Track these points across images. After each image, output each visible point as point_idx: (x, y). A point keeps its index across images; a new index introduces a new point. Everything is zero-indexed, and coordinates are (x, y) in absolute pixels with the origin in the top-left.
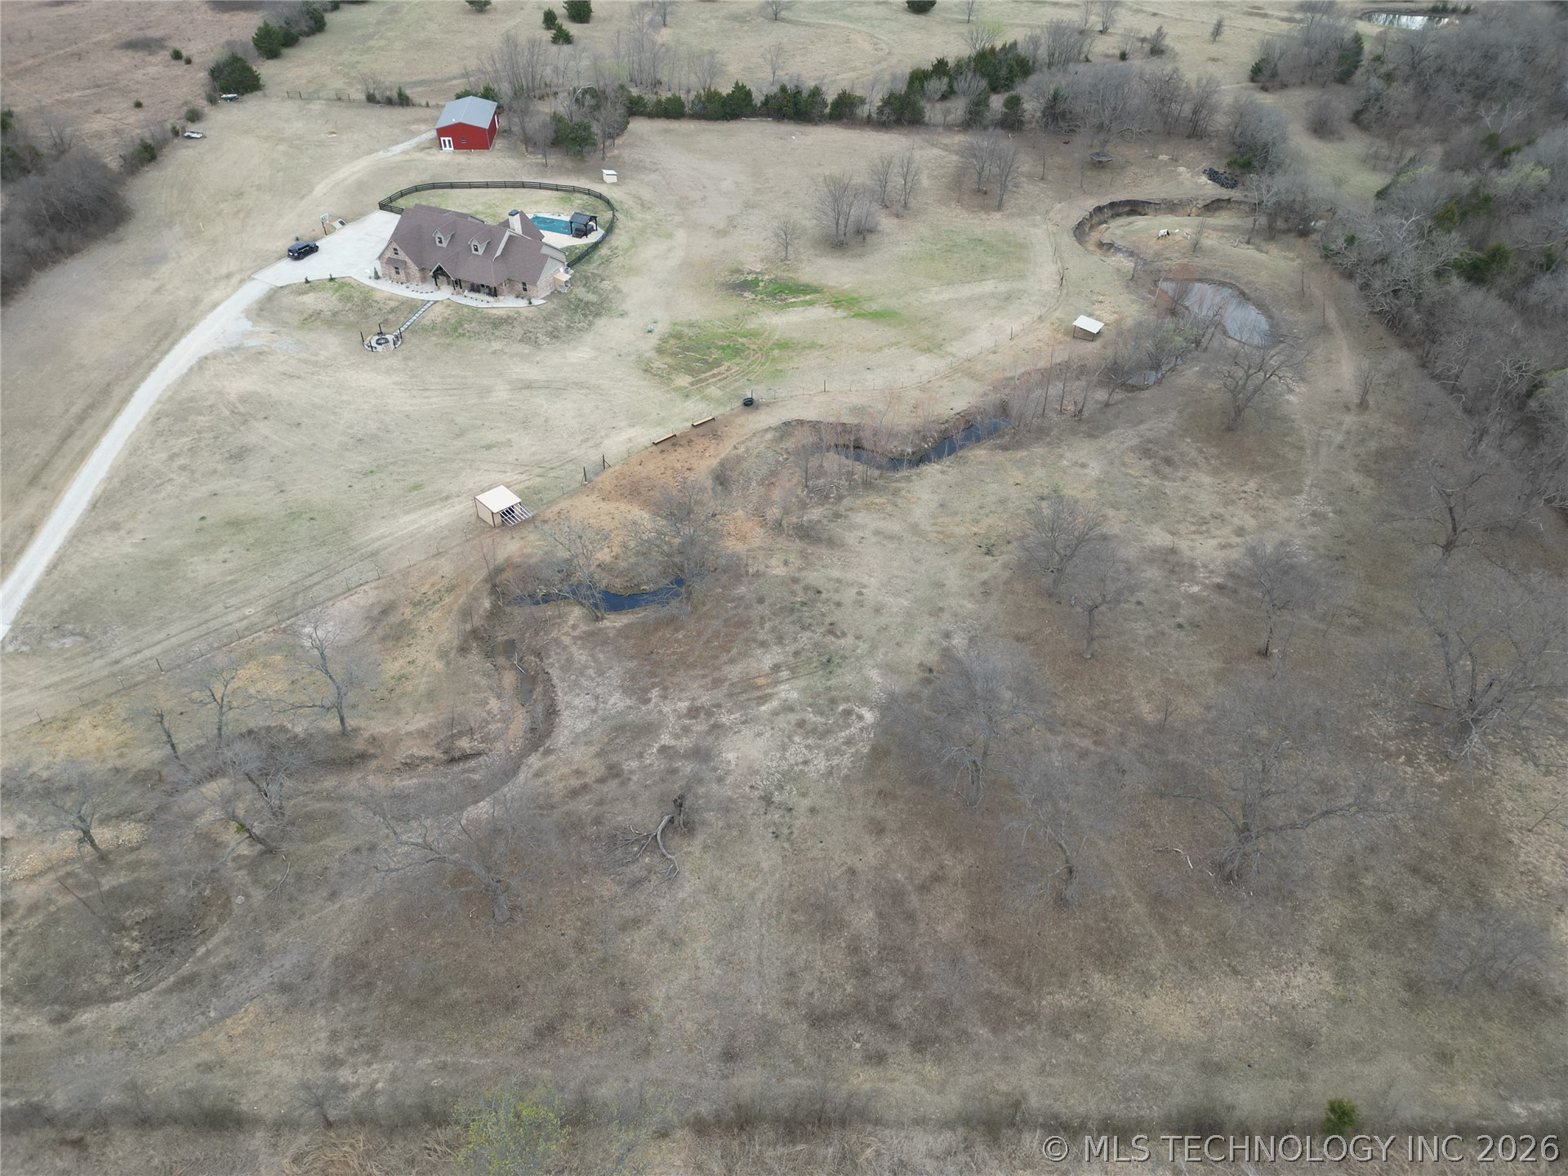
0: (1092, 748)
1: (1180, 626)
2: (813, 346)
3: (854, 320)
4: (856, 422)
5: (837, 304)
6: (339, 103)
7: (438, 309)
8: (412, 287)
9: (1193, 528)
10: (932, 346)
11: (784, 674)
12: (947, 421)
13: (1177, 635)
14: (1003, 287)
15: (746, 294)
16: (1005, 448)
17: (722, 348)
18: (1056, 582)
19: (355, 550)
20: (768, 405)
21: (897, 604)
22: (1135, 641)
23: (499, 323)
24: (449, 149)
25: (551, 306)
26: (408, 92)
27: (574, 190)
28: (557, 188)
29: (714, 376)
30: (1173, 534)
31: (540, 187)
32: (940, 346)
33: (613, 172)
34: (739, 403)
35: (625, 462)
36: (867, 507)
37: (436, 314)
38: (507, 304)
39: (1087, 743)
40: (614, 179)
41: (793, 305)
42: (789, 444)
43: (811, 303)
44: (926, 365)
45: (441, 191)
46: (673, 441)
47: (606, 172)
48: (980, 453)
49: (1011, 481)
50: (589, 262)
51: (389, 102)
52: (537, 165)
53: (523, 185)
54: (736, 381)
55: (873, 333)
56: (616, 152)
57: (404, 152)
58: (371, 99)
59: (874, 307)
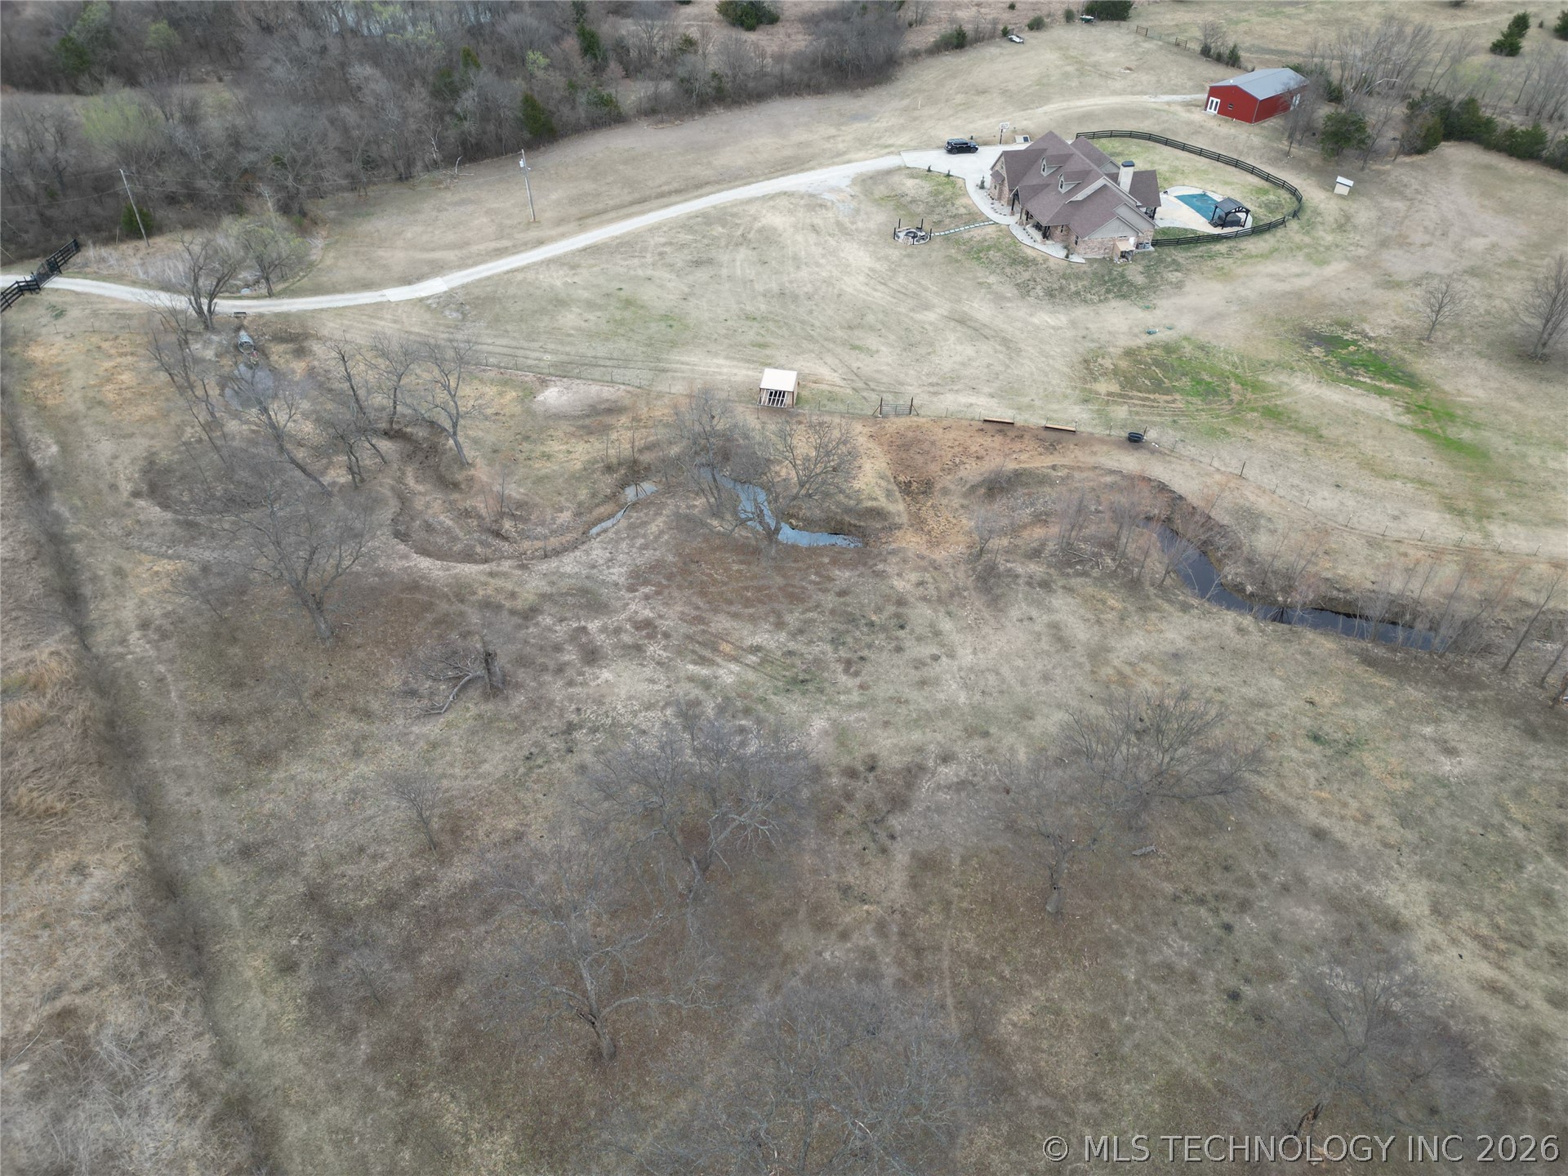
0: (888, 982)
1: (1235, 996)
3: (1411, 435)
4: (1225, 523)
5: (1419, 410)
6: (1175, 49)
7: (990, 230)
8: (997, 205)
10: (1473, 512)
11: (753, 659)
12: (1347, 591)
13: (1215, 1007)
15: (1315, 349)
16: (1368, 661)
17: (1200, 382)
18: (1137, 815)
19: (659, 360)
20: (1153, 452)
21: (952, 691)
22: (1142, 951)
23: (1019, 260)
24: (1213, 111)
25: (1086, 268)
26: (1242, 54)
27: (1283, 185)
28: (1267, 178)
30: (1436, 910)
31: (1252, 171)
32: (1482, 516)
33: (1351, 183)
34: (1125, 434)
35: (936, 420)
36: (1087, 600)
37: (977, 233)
38: (1054, 251)
39: (890, 971)
40: (1345, 191)
41: (1358, 384)
42: (1123, 500)
43: (1381, 392)
45: (1151, 144)
46: (1003, 427)
47: (1340, 179)
48: (1324, 644)
49: (1310, 693)
50: (1187, 250)
51: (1219, 59)
52: (1279, 151)
53: (1236, 164)
54: (1160, 415)
56: (1388, 167)
57: (1169, 103)
58: (1206, 52)
59: (1467, 435)
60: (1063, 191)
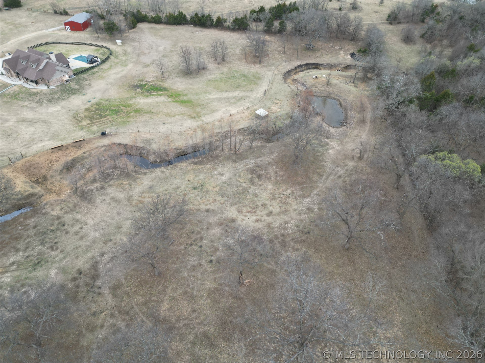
0: (123, 328)
1: (211, 261)
2: (148, 113)
3: (173, 103)
4: (142, 146)
5: (171, 96)
6: (45, 14)
7: (15, 88)
8: (12, 79)
9: (249, 210)
10: (196, 116)
12: (181, 149)
13: (208, 267)
14: (241, 94)
15: (138, 90)
16: (195, 163)
17: (112, 110)
18: (164, 234)
20: (111, 135)
21: (93, 234)
22: (185, 267)
23: (32, 94)
24: (69, 30)
25: (57, 89)
26: (67, 11)
27: (102, 47)
28: (97, 46)
29: (98, 122)
30: (239, 212)
31: (91, 45)
32: (199, 117)
33: (121, 41)
34: (100, 134)
35: (34, 156)
36: (118, 186)
37: (11, 90)
38: (42, 87)
39: (122, 325)
40: (121, 44)
41: (153, 95)
42: (111, 153)
43: (160, 95)
44: (190, 124)
45: (55, 45)
46: (60, 148)
47: (117, 41)
48: (183, 165)
49: (187, 179)
50: (86, 73)
51: (61, 14)
52: (96, 37)
53: (85, 44)
54: (107, 124)
55: (176, 108)
56: (128, 34)
57: (53, 31)
58: (56, 12)
59: (185, 98)
60: (34, 67)
